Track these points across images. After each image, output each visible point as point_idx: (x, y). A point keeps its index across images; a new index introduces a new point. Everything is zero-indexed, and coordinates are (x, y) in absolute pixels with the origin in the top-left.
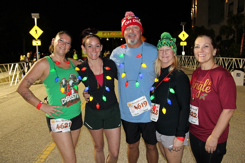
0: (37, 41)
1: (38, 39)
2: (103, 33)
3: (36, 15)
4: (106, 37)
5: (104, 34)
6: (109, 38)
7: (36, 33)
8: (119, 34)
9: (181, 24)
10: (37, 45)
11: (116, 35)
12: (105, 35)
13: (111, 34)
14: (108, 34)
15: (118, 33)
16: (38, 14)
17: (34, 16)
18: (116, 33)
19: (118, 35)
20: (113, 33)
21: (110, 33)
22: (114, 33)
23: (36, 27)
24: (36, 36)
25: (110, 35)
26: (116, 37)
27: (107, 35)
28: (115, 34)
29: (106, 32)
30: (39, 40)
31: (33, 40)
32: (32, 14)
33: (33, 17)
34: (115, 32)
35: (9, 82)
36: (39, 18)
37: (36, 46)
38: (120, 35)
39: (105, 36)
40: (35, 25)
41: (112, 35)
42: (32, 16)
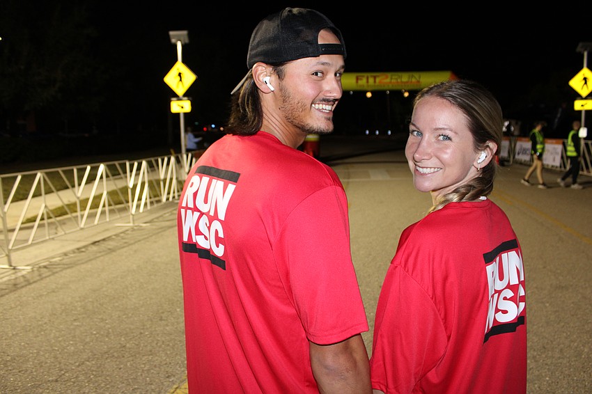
0: (181, 100)
1: (185, 95)
2: (357, 79)
3: (181, 35)
4: (366, 88)
5: (360, 82)
6: (372, 92)
7: (181, 80)
8: (399, 80)
9: (579, 49)
10: (181, 111)
11: (391, 82)
12: (363, 82)
13: (378, 80)
14: (371, 80)
15: (396, 77)
16: (185, 33)
17: (175, 36)
18: (391, 79)
19: (398, 82)
20: (384, 77)
21: (375, 78)
22: (387, 77)
23: (180, 66)
24: (180, 89)
25: (375, 82)
26: (391, 87)
27: (368, 82)
28: (388, 80)
29: (366, 74)
30: (186, 98)
31: (173, 99)
32: (171, 33)
33: (173, 41)
34: (389, 74)
35: (127, 204)
36: (187, 41)
37: (178, 115)
38: (402, 82)
39: (364, 86)
40: (176, 60)
41: (380, 82)
42: (171, 37)
